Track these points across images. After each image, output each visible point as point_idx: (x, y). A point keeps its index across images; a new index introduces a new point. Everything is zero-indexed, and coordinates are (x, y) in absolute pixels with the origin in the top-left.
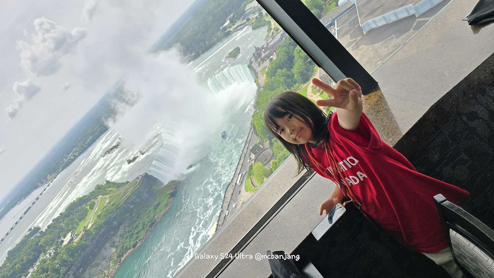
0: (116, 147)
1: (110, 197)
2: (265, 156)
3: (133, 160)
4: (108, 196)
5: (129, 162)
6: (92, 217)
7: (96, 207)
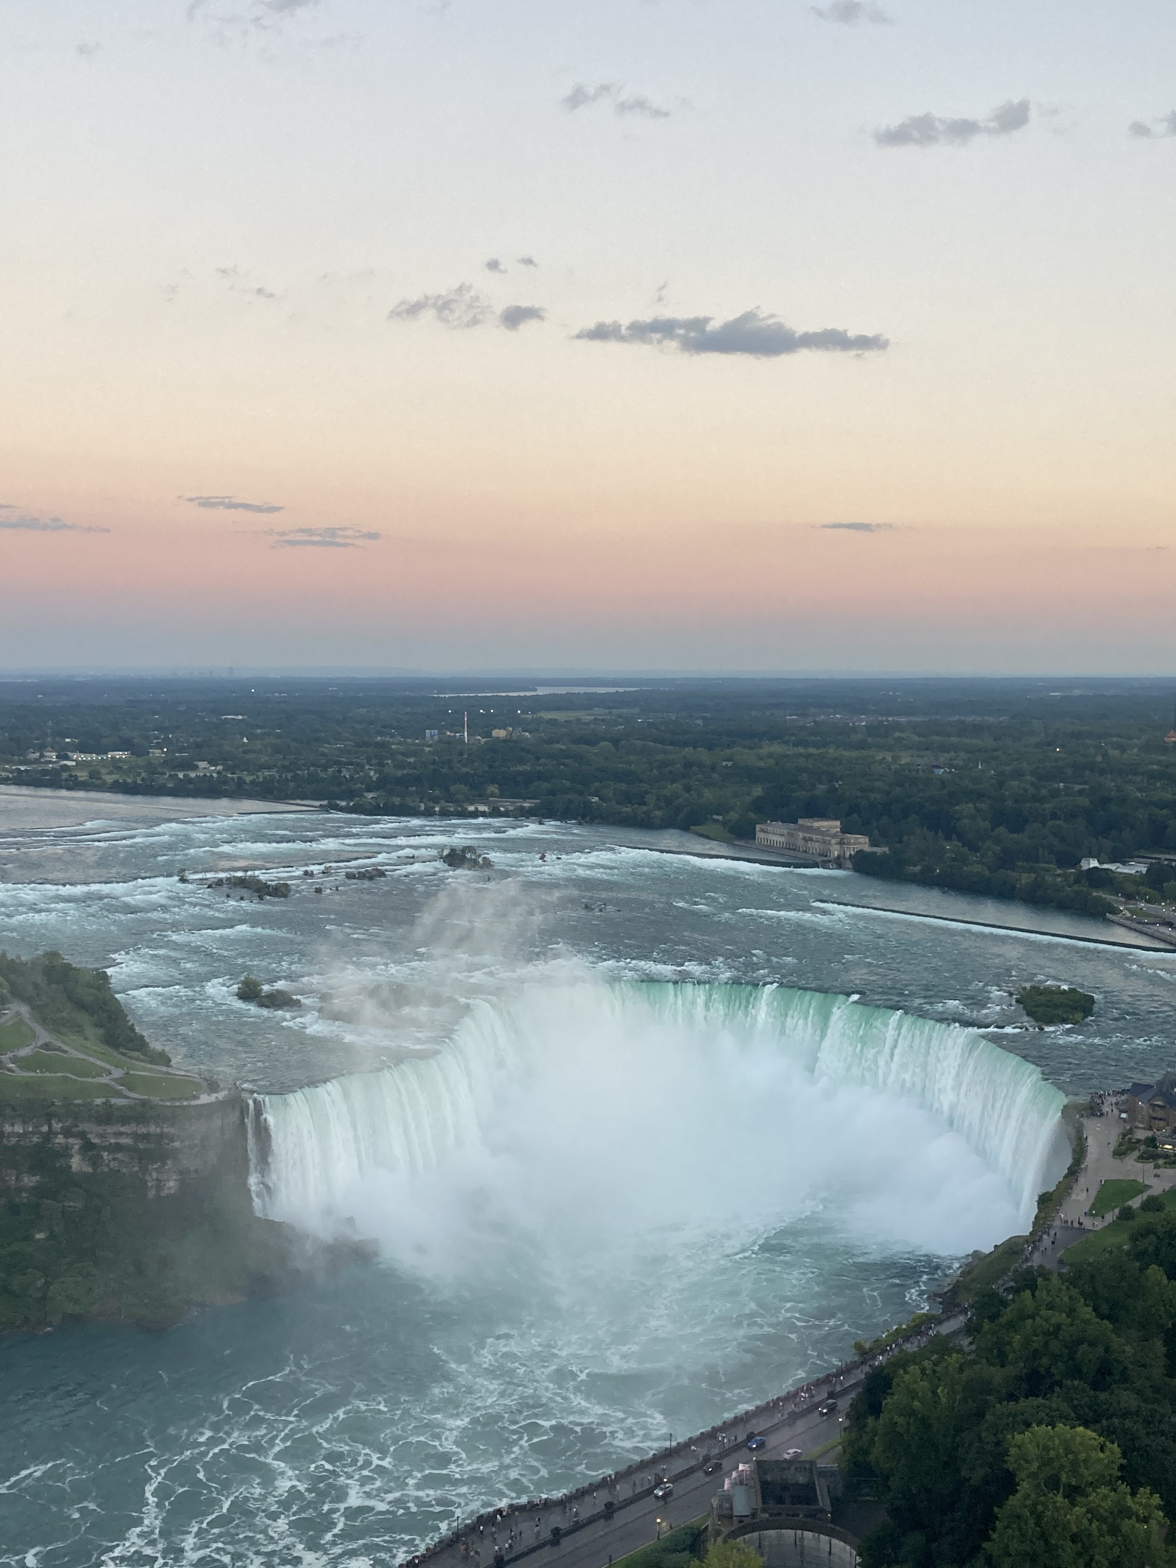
1: (47, 1046)
3: (268, 1001)
4: (44, 1036)
5: (249, 993)
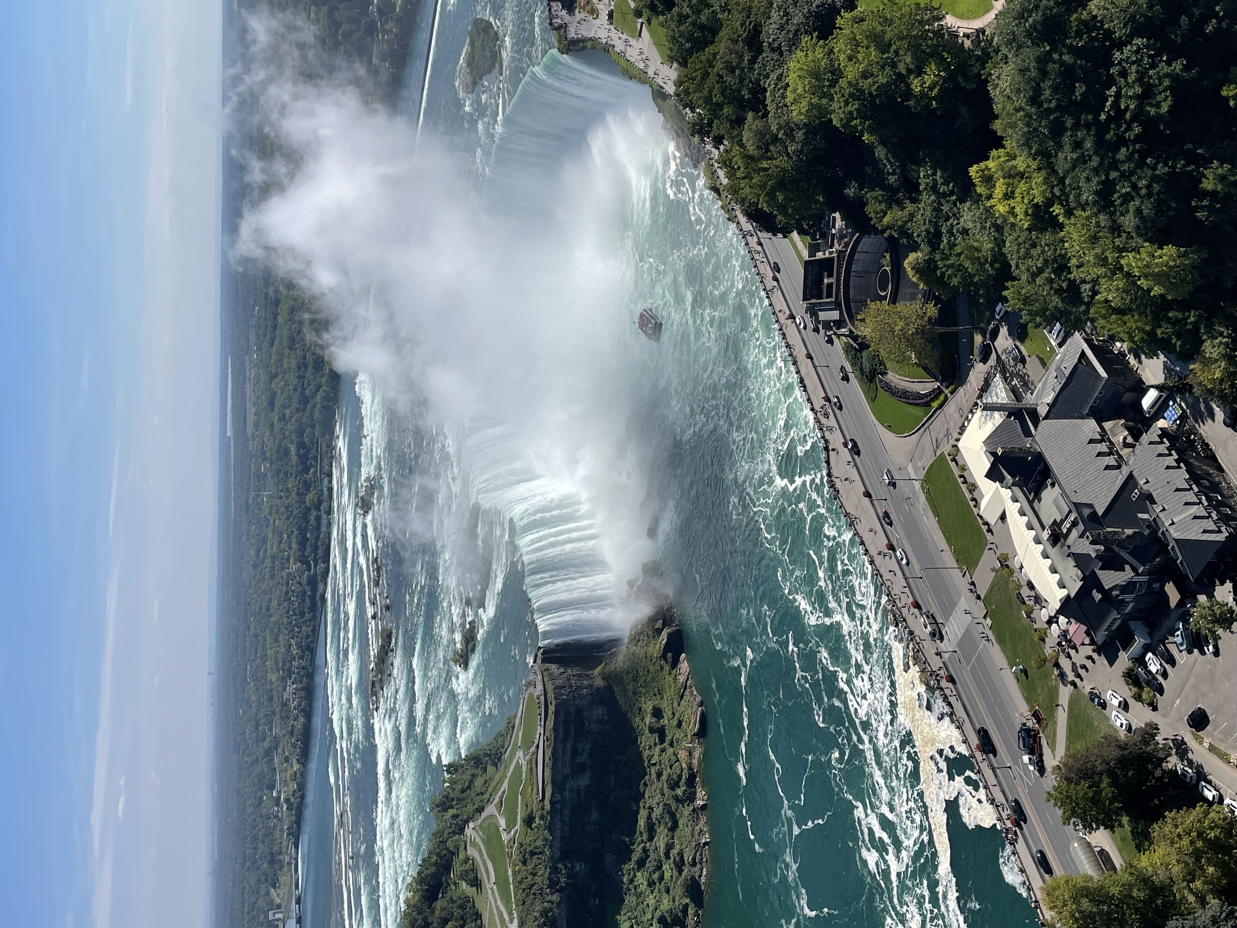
0: (385, 651)
1: (499, 807)
2: (867, 272)
3: (470, 646)
4: (490, 809)
6: (499, 902)
7: (485, 864)
